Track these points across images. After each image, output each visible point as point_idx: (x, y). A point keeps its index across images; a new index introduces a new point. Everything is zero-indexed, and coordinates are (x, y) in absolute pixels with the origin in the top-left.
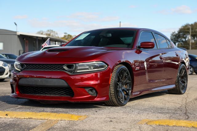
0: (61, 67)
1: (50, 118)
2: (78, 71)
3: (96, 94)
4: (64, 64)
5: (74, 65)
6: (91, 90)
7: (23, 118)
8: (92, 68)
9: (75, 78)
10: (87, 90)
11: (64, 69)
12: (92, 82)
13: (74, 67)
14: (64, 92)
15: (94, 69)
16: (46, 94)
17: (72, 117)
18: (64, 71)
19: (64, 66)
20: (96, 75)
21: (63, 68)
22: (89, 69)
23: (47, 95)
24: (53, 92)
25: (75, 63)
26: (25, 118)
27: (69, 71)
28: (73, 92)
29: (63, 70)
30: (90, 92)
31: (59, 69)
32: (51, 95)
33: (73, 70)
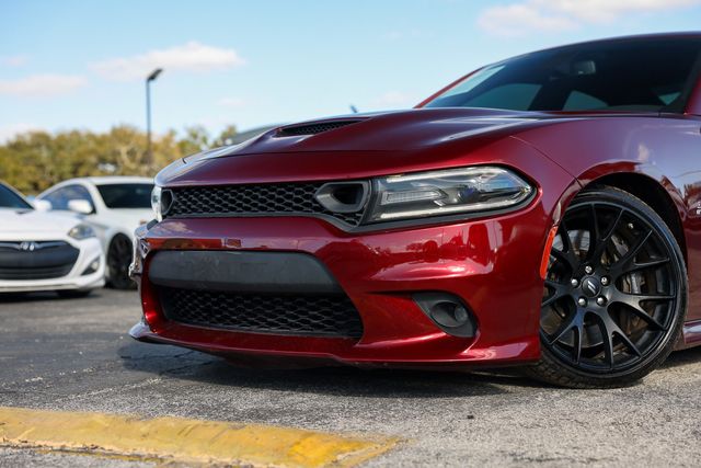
0: (307, 197)
1: (181, 450)
2: (385, 216)
3: (470, 327)
4: (319, 183)
5: (365, 185)
6: (449, 309)
7: (57, 445)
8: (455, 200)
10: (425, 306)
11: (321, 208)
12: (458, 269)
13: (365, 196)
14: (326, 318)
15: (462, 202)
16: (253, 323)
18: (318, 215)
19: (322, 192)
20: (479, 234)
21: (315, 201)
22: (438, 206)
23: (255, 330)
24: (281, 317)
25: (371, 178)
27: (342, 216)
29: (316, 209)
30: (442, 319)
31: (301, 209)
32: (274, 329)
33: (361, 212)
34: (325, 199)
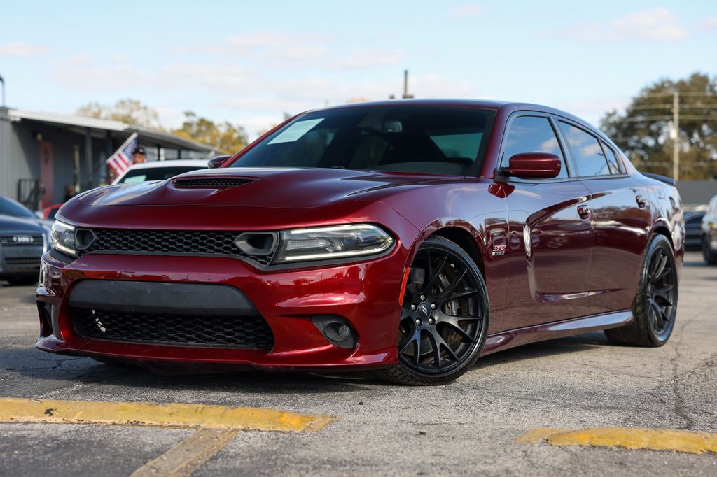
0: (228, 242)
1: (204, 422)
2: (288, 259)
3: (351, 340)
4: (238, 233)
5: (274, 234)
6: (335, 327)
7: (109, 422)
8: (339, 248)
9: (277, 283)
10: (320, 326)
11: (239, 251)
12: (339, 299)
13: (275, 243)
14: (238, 334)
15: (345, 249)
16: (172, 338)
17: (283, 419)
18: (236, 256)
19: (239, 240)
20: (354, 272)
21: (234, 246)
22: (328, 252)
23: (174, 343)
24: (198, 333)
25: (279, 230)
26: (117, 422)
27: (256, 258)
28: (271, 334)
29: (234, 252)
30: (331, 335)
31: (222, 251)
32: (191, 343)
33: (271, 255)
34: (242, 245)
